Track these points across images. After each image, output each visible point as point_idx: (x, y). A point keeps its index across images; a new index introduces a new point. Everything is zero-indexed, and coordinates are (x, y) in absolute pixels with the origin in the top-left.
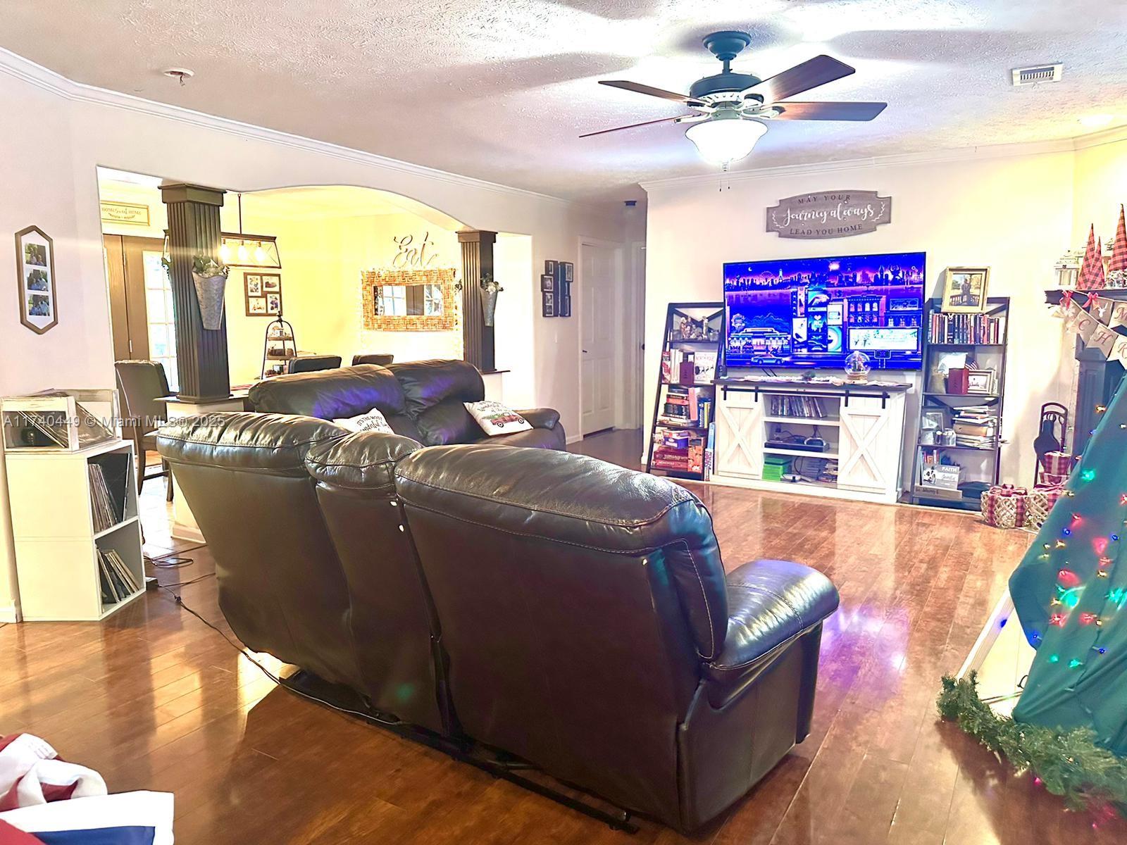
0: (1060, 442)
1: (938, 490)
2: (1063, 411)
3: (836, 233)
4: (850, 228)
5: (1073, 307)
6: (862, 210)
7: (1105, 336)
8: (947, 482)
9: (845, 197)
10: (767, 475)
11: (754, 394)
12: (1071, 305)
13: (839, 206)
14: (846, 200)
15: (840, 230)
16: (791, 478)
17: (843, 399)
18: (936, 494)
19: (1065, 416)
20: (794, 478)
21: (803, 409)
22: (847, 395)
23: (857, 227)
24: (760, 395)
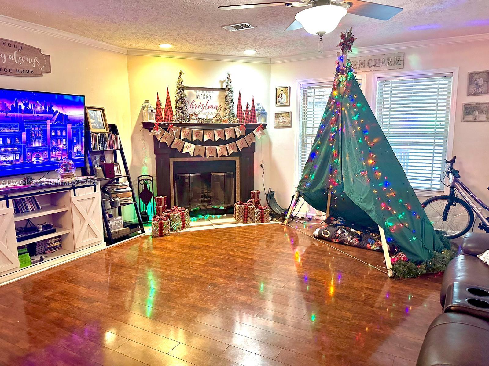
0: (152, 192)
1: (118, 231)
2: (151, 178)
3: (15, 72)
4: (25, 71)
5: (160, 130)
6: (32, 60)
7: (179, 143)
8: (118, 225)
9: (20, 47)
10: (23, 264)
11: (5, 201)
12: (159, 129)
13: (15, 53)
14: (20, 49)
15: (18, 71)
16: (40, 258)
17: (72, 191)
18: (118, 234)
19: (152, 180)
20: (41, 257)
21: (27, 207)
22: (74, 188)
23: (30, 72)
24: (10, 201)
